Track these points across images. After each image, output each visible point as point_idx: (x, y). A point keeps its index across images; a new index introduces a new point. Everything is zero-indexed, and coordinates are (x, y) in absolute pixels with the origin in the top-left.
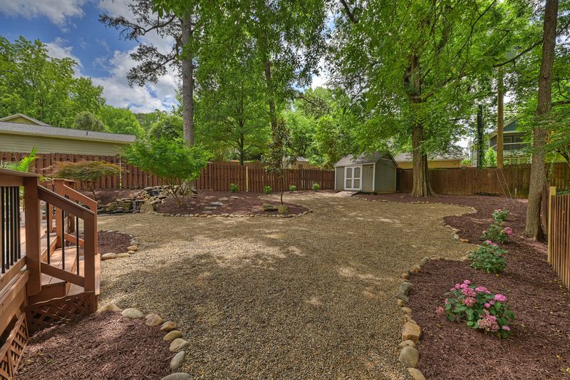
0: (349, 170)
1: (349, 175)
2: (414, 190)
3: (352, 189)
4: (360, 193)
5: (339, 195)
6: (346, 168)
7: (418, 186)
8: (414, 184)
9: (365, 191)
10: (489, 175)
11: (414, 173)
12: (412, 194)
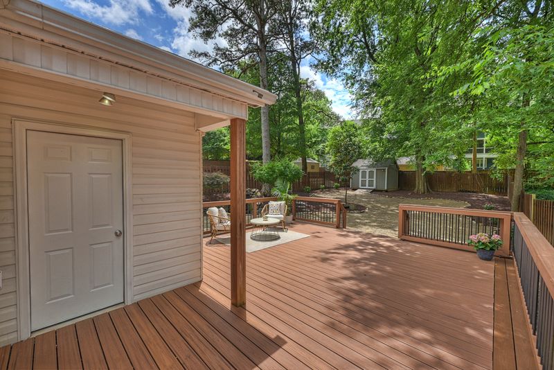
0: (364, 173)
1: (364, 176)
2: (417, 188)
3: (367, 187)
4: (374, 191)
5: (357, 192)
6: (361, 171)
7: (420, 185)
8: (417, 184)
9: (379, 189)
10: (469, 177)
11: (417, 174)
12: (416, 190)
